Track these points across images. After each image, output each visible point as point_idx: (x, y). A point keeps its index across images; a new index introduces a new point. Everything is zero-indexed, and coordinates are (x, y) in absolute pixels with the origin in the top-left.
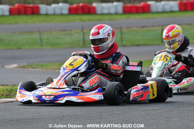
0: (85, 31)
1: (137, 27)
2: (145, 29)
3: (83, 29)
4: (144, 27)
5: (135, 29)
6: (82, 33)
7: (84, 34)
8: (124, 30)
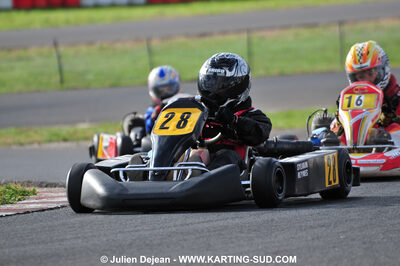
0: (62, 49)
1: (187, 35)
2: (207, 40)
3: (56, 44)
4: (203, 35)
5: (182, 40)
6: (55, 55)
7: (59, 57)
8: (156, 44)
